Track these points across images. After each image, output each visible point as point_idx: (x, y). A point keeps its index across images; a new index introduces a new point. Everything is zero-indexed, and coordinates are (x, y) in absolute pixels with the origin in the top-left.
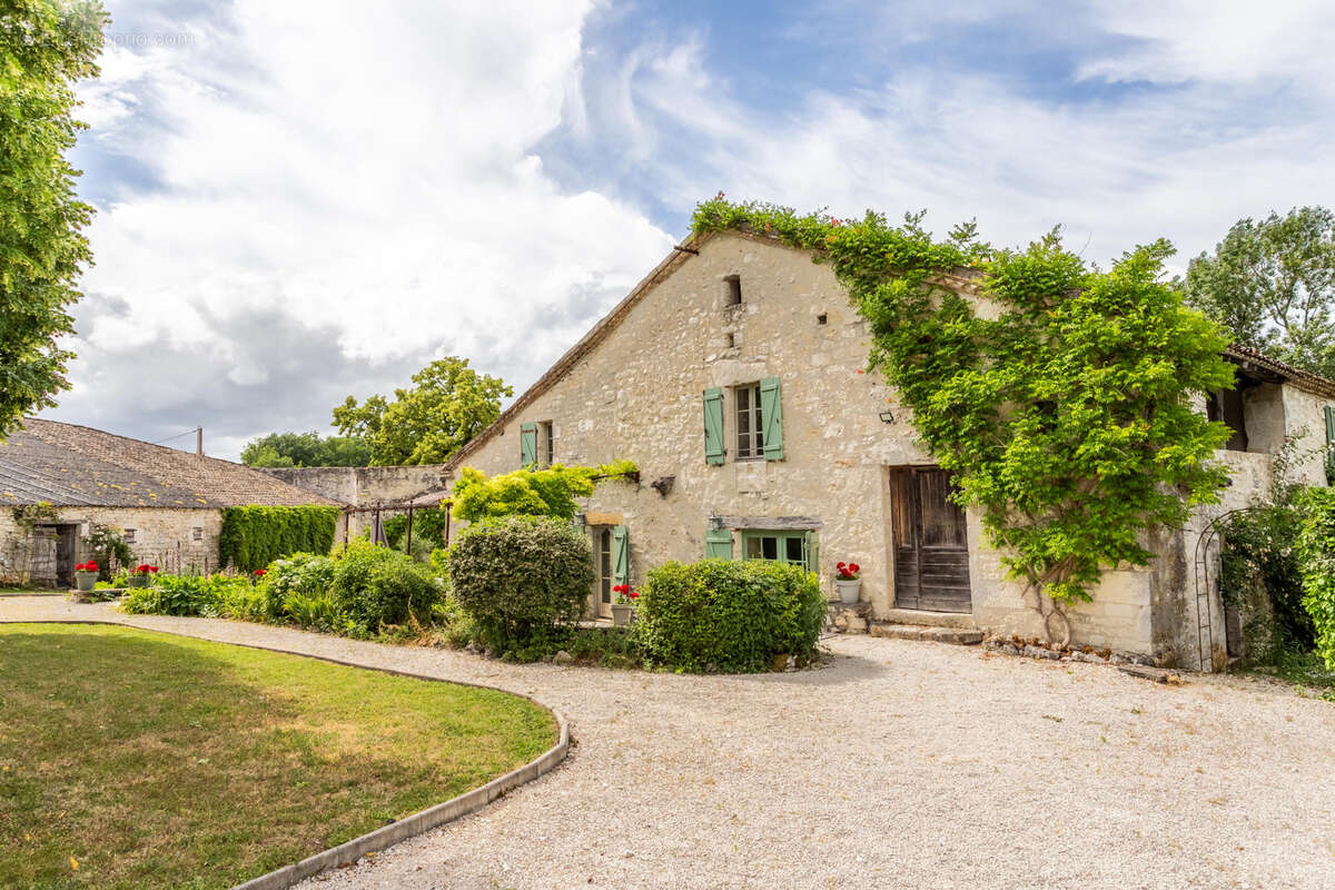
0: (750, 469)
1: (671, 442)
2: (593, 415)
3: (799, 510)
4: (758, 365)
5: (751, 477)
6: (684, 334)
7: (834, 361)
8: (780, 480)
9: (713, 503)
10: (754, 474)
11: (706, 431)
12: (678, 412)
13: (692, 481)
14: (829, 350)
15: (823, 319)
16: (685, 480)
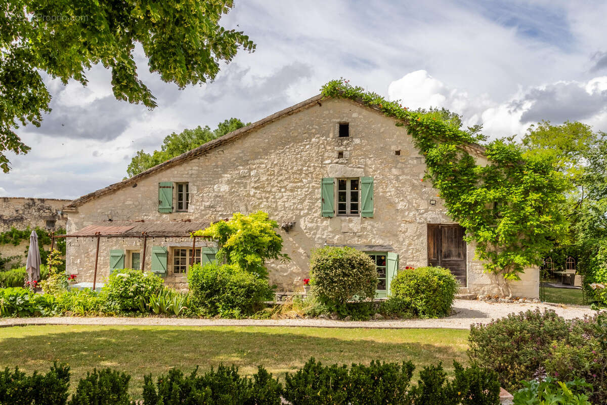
0: (351, 221)
1: (294, 203)
2: (229, 182)
3: (380, 242)
4: (359, 170)
5: (351, 225)
6: (308, 147)
7: (403, 173)
8: (369, 227)
9: (324, 237)
10: (354, 223)
11: (323, 200)
12: (301, 188)
13: (310, 225)
14: (401, 168)
15: (398, 153)
16: (303, 224)
